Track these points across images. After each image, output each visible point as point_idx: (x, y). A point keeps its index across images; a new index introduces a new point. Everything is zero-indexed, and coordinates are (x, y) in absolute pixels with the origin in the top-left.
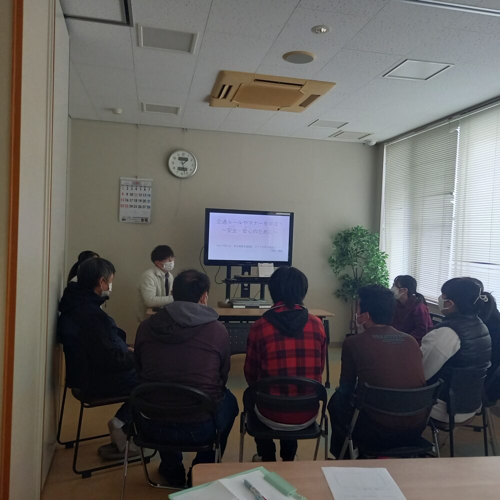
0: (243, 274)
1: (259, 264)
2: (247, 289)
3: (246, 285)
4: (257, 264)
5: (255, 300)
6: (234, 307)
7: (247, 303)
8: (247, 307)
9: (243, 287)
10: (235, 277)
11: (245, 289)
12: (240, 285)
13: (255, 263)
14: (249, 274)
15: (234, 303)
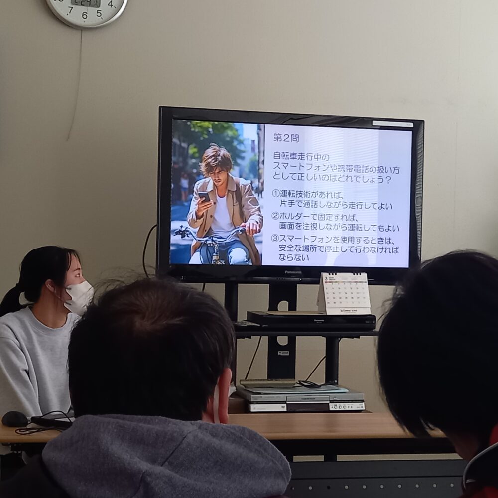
0: (273, 306)
1: (325, 275)
2: (287, 353)
3: (283, 340)
4: (319, 276)
5: (313, 386)
6: (254, 408)
7: (289, 397)
8: (293, 409)
9: (273, 346)
10: (252, 316)
11: (281, 353)
12: (265, 339)
13: (313, 275)
14: (293, 307)
15: (253, 398)
